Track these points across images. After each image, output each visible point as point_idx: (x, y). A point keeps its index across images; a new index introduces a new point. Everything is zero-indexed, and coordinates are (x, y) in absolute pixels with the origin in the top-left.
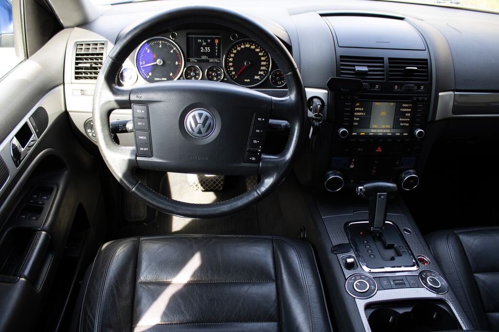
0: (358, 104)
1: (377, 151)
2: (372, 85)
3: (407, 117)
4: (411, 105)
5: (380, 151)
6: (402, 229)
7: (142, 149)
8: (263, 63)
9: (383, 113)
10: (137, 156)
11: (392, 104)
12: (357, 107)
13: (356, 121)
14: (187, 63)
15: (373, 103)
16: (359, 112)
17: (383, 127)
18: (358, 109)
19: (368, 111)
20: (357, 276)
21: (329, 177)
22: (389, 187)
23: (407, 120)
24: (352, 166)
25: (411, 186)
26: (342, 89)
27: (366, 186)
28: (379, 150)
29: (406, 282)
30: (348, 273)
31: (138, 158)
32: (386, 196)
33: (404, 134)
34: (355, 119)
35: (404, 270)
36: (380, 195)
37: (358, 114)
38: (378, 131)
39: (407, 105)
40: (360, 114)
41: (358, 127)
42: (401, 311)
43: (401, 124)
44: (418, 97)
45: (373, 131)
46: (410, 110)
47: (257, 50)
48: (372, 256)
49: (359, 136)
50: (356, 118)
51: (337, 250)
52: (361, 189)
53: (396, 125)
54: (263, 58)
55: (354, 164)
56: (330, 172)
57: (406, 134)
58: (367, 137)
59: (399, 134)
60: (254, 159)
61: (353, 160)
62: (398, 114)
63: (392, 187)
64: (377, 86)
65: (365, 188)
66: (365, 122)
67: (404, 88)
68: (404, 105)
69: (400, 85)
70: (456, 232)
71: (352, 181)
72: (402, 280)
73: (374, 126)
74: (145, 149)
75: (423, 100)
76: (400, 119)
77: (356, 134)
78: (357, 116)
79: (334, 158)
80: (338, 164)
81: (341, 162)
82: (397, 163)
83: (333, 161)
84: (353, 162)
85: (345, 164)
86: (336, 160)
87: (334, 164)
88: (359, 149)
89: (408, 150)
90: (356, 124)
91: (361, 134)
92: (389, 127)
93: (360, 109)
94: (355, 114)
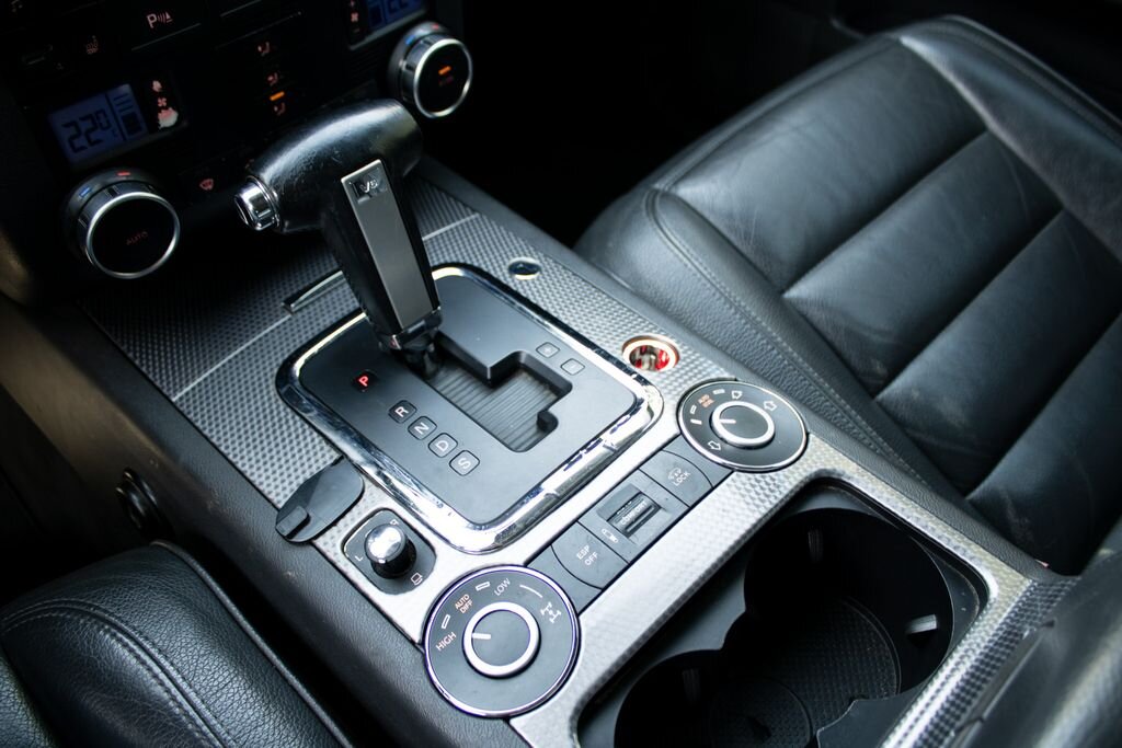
6: (502, 274)
20: (456, 598)
21: (88, 223)
22: (375, 131)
24: (168, 119)
27: (269, 173)
29: (660, 496)
30: (408, 608)
32: (381, 173)
36: (358, 184)
48: (464, 462)
51: (306, 522)
52: (259, 202)
55: (172, 104)
56: (82, 194)
61: (157, 86)
63: (389, 123)
65: (275, 184)
70: (660, 185)
72: (641, 494)
79: (60, 119)
80: (94, 136)
81: (103, 121)
82: (355, 17)
83: (65, 134)
84: (160, 95)
85: (131, 123)
86: (73, 124)
87: (76, 150)
88: (152, 19)
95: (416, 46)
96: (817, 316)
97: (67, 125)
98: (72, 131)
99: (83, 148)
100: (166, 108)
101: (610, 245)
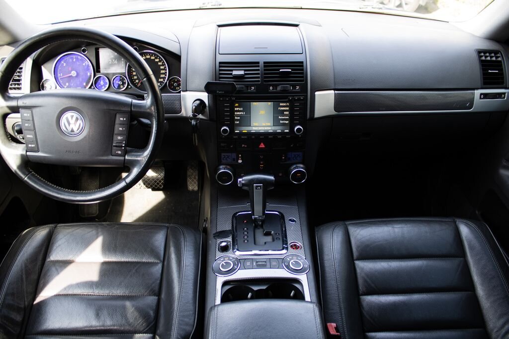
0: (237, 105)
1: (260, 146)
2: (248, 87)
3: (286, 115)
4: (288, 104)
5: (263, 146)
6: (287, 219)
7: (30, 146)
8: (162, 72)
9: (262, 112)
10: (27, 151)
11: (270, 103)
12: (237, 107)
13: (237, 120)
14: (97, 74)
15: (251, 103)
16: (239, 112)
17: (264, 124)
18: (237, 109)
19: (248, 110)
20: (226, 257)
21: (219, 172)
22: (265, 179)
23: (286, 118)
24: (240, 161)
25: (299, 180)
26: (218, 92)
27: (244, 178)
28: (262, 146)
29: (268, 264)
30: (219, 254)
31: (28, 153)
32: (262, 187)
33: (285, 131)
34: (236, 118)
35: (270, 253)
36: (257, 187)
37: (238, 113)
38: (260, 128)
39: (285, 104)
40: (240, 113)
41: (239, 125)
42: (255, 288)
43: (281, 122)
44: (293, 96)
45: (254, 128)
46: (288, 109)
47: (157, 60)
48: (246, 241)
49: (241, 134)
51: (218, 236)
52: (240, 181)
53: (276, 122)
54: (162, 67)
55: (241, 159)
56: (221, 167)
57: (288, 131)
58: (249, 134)
59: (280, 131)
60: (120, 152)
61: (240, 156)
62: (277, 113)
63: (269, 179)
64: (253, 88)
65: (243, 180)
66: (246, 121)
67: (279, 88)
68: (281, 104)
69: (275, 86)
70: (347, 223)
72: (265, 262)
73: (255, 124)
74: (33, 146)
75: (299, 100)
76: (280, 117)
77: (238, 131)
78: (238, 116)
79: (223, 154)
80: (227, 159)
81: (229, 157)
82: (283, 158)
83: (223, 157)
85: (234, 160)
86: (225, 156)
87: (223, 160)
88: (243, 146)
89: (292, 146)
90: (237, 122)
91: (243, 131)
92: (269, 124)
93: (240, 109)
94: (236, 113)
95: (297, 167)
96: (358, 271)
101: (322, 228)
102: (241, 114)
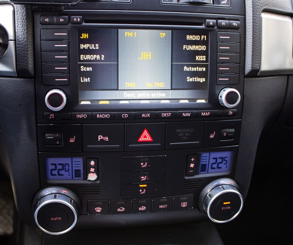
0: (85, 36)
1: (142, 139)
3: (200, 64)
4: (204, 37)
5: (149, 139)
9: (146, 55)
11: (163, 34)
12: (85, 41)
13: (86, 74)
15: (120, 30)
16: (90, 54)
17: (149, 86)
18: (86, 46)
23: (200, 69)
24: (92, 177)
28: (146, 137)
37: (88, 57)
38: (140, 95)
39: (197, 38)
40: (94, 57)
41: (90, 87)
43: (189, 79)
44: (217, 19)
45: (127, 95)
46: (203, 48)
50: (86, 66)
53: (178, 80)
55: (97, 172)
56: (47, 192)
57: (203, 101)
58: (116, 109)
59: (187, 102)
61: (93, 163)
62: (179, 57)
66: (108, 75)
68: (189, 37)
71: (99, 210)
73: (128, 85)
75: (229, 27)
76: (185, 68)
77: (88, 103)
78: (87, 63)
79: (50, 161)
80: (61, 172)
81: (67, 168)
82: (192, 165)
83: (51, 167)
84: (93, 167)
85: (77, 173)
86: (55, 165)
87: (52, 175)
88: (100, 137)
89: (212, 136)
90: (86, 80)
91: (101, 102)
92: (161, 85)
93: (92, 47)
94: (82, 57)
95: (217, 187)
97: (52, 164)
98: (53, 167)
99: (55, 175)
100: (93, 173)
102: (96, 60)
